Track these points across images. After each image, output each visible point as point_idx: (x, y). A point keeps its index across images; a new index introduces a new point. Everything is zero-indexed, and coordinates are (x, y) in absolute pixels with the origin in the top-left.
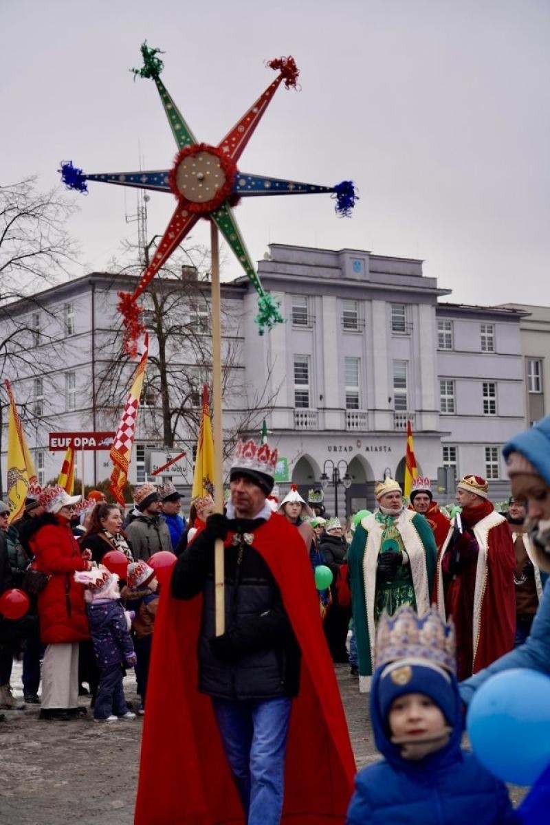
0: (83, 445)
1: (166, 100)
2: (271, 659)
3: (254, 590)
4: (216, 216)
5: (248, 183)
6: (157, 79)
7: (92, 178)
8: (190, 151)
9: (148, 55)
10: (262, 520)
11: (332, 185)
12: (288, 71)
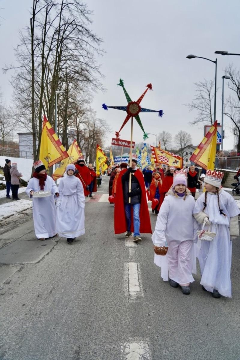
0: (123, 145)
1: (125, 91)
2: (137, 197)
3: (136, 184)
4: (136, 117)
5: (143, 110)
6: (123, 86)
7: (109, 107)
8: (131, 103)
9: (121, 81)
10: (136, 170)
11: (158, 111)
12: (150, 86)
